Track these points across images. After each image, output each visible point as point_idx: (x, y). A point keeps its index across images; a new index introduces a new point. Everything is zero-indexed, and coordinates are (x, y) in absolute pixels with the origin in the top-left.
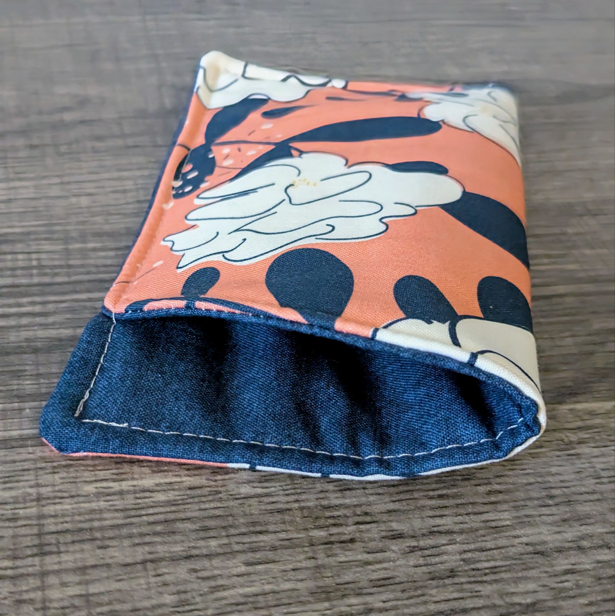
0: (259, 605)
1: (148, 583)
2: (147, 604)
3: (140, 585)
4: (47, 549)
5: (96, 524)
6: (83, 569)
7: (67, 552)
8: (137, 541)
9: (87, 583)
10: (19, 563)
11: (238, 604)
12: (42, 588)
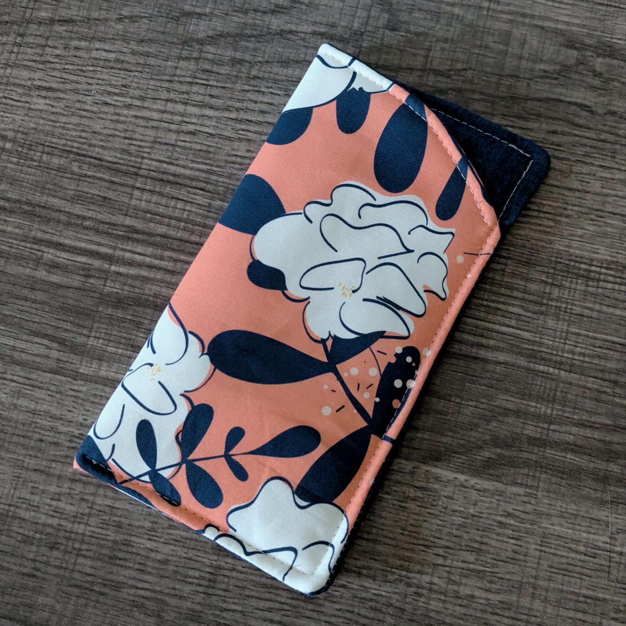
0: (185, 545)
1: (143, 511)
2: (136, 523)
3: (138, 510)
11: (176, 541)
12: (95, 494)
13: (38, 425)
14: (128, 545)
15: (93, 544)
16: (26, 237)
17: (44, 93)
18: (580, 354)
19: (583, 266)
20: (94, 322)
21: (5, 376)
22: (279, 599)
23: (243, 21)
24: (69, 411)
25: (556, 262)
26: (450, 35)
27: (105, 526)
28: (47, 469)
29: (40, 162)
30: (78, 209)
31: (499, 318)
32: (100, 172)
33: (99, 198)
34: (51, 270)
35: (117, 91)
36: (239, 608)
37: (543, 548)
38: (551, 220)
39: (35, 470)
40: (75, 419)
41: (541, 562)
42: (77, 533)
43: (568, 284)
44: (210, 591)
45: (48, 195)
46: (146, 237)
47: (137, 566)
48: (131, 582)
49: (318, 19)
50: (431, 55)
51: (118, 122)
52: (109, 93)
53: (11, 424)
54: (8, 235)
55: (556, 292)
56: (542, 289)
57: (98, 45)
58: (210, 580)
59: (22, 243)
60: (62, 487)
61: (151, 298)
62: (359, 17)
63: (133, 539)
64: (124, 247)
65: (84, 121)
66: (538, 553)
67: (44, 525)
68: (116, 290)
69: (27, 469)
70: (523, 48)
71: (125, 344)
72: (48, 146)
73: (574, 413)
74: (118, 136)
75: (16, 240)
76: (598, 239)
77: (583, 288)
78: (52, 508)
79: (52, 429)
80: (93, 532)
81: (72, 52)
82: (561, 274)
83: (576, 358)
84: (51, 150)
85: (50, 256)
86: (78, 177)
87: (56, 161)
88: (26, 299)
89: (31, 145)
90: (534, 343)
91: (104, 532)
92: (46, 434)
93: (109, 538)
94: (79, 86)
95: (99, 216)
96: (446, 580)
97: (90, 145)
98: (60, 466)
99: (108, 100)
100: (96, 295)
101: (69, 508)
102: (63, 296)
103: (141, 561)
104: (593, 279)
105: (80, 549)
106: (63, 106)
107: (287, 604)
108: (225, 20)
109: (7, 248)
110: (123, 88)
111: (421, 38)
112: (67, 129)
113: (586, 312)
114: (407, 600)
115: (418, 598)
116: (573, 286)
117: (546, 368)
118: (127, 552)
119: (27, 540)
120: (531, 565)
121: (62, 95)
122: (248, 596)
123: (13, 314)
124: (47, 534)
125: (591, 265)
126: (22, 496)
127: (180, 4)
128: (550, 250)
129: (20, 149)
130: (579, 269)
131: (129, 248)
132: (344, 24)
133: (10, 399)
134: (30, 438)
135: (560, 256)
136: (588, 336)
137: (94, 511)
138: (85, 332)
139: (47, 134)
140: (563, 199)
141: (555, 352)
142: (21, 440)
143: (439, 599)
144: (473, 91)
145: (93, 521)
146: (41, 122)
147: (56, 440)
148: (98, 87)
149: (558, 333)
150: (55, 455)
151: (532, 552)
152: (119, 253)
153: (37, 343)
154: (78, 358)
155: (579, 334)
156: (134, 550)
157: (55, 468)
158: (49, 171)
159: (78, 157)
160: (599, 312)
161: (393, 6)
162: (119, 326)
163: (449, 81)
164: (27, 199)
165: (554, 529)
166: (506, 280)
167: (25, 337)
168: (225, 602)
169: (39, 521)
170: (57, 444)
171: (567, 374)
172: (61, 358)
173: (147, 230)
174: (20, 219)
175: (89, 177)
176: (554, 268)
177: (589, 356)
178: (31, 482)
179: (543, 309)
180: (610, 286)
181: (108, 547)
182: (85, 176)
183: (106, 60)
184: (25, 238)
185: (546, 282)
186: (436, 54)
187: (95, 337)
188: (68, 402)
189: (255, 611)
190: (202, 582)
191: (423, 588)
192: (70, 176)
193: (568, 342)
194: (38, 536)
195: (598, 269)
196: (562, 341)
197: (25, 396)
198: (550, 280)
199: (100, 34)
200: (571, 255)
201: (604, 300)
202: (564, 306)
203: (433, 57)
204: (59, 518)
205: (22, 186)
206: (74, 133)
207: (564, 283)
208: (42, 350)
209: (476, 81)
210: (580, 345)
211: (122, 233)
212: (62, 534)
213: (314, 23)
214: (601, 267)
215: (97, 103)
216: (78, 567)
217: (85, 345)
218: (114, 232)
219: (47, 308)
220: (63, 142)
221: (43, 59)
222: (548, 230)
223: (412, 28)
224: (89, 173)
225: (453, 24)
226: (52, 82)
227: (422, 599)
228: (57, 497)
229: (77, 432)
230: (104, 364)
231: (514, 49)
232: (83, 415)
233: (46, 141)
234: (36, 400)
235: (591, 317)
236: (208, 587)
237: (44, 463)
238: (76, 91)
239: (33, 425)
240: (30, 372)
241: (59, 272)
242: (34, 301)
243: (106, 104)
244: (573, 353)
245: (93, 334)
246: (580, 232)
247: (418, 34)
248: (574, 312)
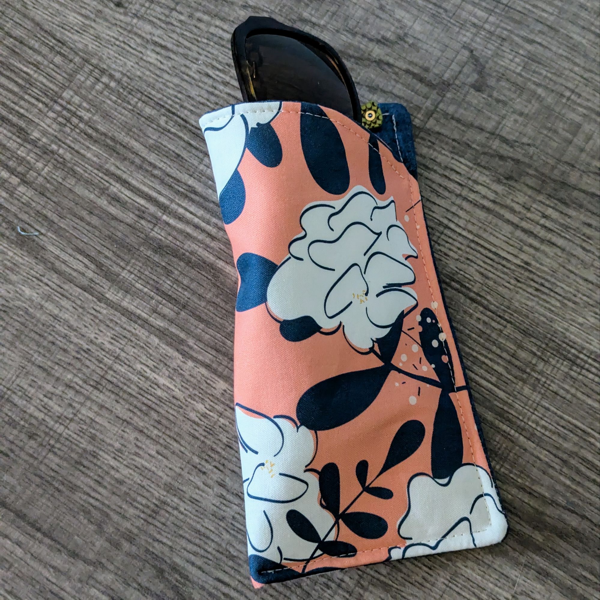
0: (143, 474)
1: (117, 432)
2: (108, 441)
3: (114, 430)
4: (99, 386)
5: (125, 388)
6: (102, 407)
7: (104, 393)
8: (131, 408)
9: (98, 414)
10: (85, 386)
11: (136, 467)
12: (82, 404)
13: (55, 329)
14: (95, 457)
15: (66, 446)
16: (101, 166)
17: (158, 49)
18: (544, 427)
19: (573, 351)
20: (132, 258)
21: (43, 278)
22: (206, 547)
23: (349, 41)
24: (85, 326)
25: (550, 339)
26: (526, 111)
27: (81, 434)
28: (49, 369)
29: (134, 107)
30: (152, 158)
31: (482, 371)
32: (182, 131)
33: (173, 154)
34: (112, 202)
35: (220, 67)
36: (170, 543)
37: (450, 584)
38: (559, 301)
39: (40, 367)
40: (88, 335)
41: (445, 595)
42: (55, 432)
43: (553, 362)
44: (150, 520)
45: (131, 137)
46: (202, 200)
47: (96, 477)
48: (86, 489)
49: (416, 60)
50: (504, 122)
51: (212, 94)
52: (213, 67)
53: (33, 320)
54: (86, 160)
55: (541, 366)
56: (530, 359)
57: (218, 22)
58: (153, 511)
59: (96, 171)
60: (57, 389)
61: (187, 254)
62: (452, 70)
63: (101, 453)
64: (180, 202)
65: (184, 84)
66: (444, 587)
67: (31, 416)
68: (160, 237)
69: (33, 364)
70: (587, 143)
71: (152, 285)
72: (146, 96)
73: (519, 476)
74: (208, 106)
75: (91, 166)
76: (595, 332)
77: (566, 370)
78: (43, 403)
79: (65, 336)
80: (70, 436)
81: (194, 22)
82: (552, 351)
83: (539, 429)
84: (148, 99)
85: (115, 190)
86: (162, 131)
87: (148, 111)
88: (82, 219)
89: (132, 90)
90: (506, 403)
91: (79, 438)
92: (59, 339)
93: (81, 445)
94: (190, 53)
95: (168, 170)
96: (355, 582)
97: (182, 106)
98: (61, 370)
99: (210, 72)
100: (142, 236)
101: (56, 408)
102: (114, 228)
103: (101, 474)
104: (578, 365)
105: (53, 446)
106: (170, 65)
107: (211, 554)
108: (334, 35)
109: (82, 172)
110: (227, 67)
111: (500, 105)
112: (167, 87)
113: (562, 392)
114: (317, 588)
115: (325, 589)
116: (558, 365)
117: (509, 429)
118: (91, 462)
119: (13, 424)
120: (434, 595)
121: (173, 56)
122: (181, 536)
123: (67, 228)
124: (30, 424)
125: (580, 352)
126: (21, 384)
127: (300, 10)
128: (549, 327)
129: (121, 90)
130: (569, 352)
131: (183, 205)
132: (437, 72)
133: (39, 300)
134: (45, 338)
135: (556, 335)
136: (556, 414)
137: (76, 418)
138: (122, 264)
139: (149, 86)
140: (576, 286)
141: (521, 418)
142: (37, 337)
143: (344, 596)
144: (530, 166)
145: (72, 426)
146: (148, 73)
147: (65, 347)
148: (206, 59)
149: (530, 402)
150: (60, 360)
151: (439, 584)
152: (174, 206)
153: (78, 259)
154: (109, 284)
155: (548, 409)
156: (99, 463)
157: (56, 371)
158: (139, 117)
159: (168, 113)
160: (574, 395)
161: (485, 70)
162: (152, 268)
163: (511, 150)
164: (113, 135)
165: (465, 571)
166: (500, 340)
167: (70, 251)
168: (159, 533)
169: (28, 411)
170: (65, 350)
171: (525, 440)
172: (94, 279)
173: (204, 194)
174: (100, 149)
175: (172, 133)
176: (547, 345)
177: (550, 431)
178: (33, 375)
179: (525, 376)
180: (591, 376)
181: (78, 453)
182: (169, 131)
183: (220, 38)
184: (100, 168)
185: (535, 354)
186: (509, 123)
187: (129, 271)
188: (87, 318)
189: (183, 551)
190: (146, 510)
191: (333, 582)
192: (155, 127)
193: (536, 413)
194: (22, 423)
195: (586, 358)
196: (531, 410)
197: (53, 301)
198: (539, 353)
199: (223, 14)
200: (566, 338)
201: (581, 387)
202: (544, 379)
203: (504, 125)
204: (46, 414)
205: (112, 122)
206: (171, 92)
207: (551, 360)
208: (81, 268)
209: (535, 158)
210: (546, 419)
211: (182, 190)
212: (43, 428)
213: (411, 63)
214: (589, 357)
215: (200, 73)
216: (46, 461)
217: (118, 275)
218: (176, 187)
219: (97, 233)
220: (160, 96)
221: (168, 20)
222: (553, 309)
223: (495, 94)
224: (173, 130)
225: (533, 102)
226: (168, 42)
227: (329, 591)
228: (49, 395)
229: (85, 346)
230: (129, 296)
231: (579, 140)
232: (96, 333)
233: (145, 91)
234: (61, 308)
235: (564, 398)
236: (150, 516)
237: (49, 363)
238: (185, 56)
239: (51, 328)
240: (64, 283)
241: (118, 206)
242: (89, 224)
243: (208, 75)
244: (537, 424)
245: (128, 268)
246: (581, 320)
247: (498, 101)
248: (551, 388)
